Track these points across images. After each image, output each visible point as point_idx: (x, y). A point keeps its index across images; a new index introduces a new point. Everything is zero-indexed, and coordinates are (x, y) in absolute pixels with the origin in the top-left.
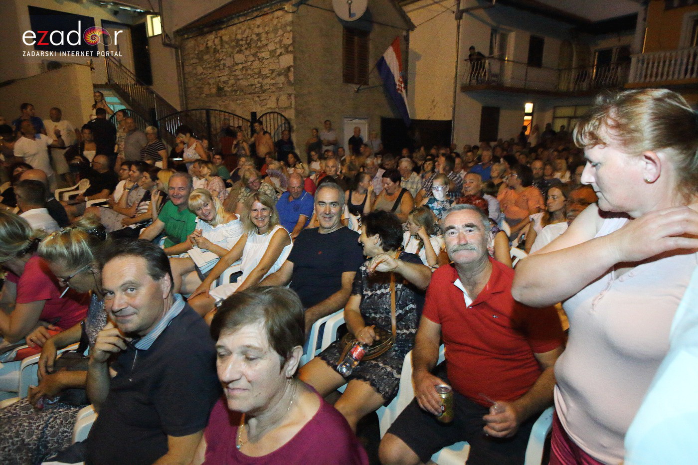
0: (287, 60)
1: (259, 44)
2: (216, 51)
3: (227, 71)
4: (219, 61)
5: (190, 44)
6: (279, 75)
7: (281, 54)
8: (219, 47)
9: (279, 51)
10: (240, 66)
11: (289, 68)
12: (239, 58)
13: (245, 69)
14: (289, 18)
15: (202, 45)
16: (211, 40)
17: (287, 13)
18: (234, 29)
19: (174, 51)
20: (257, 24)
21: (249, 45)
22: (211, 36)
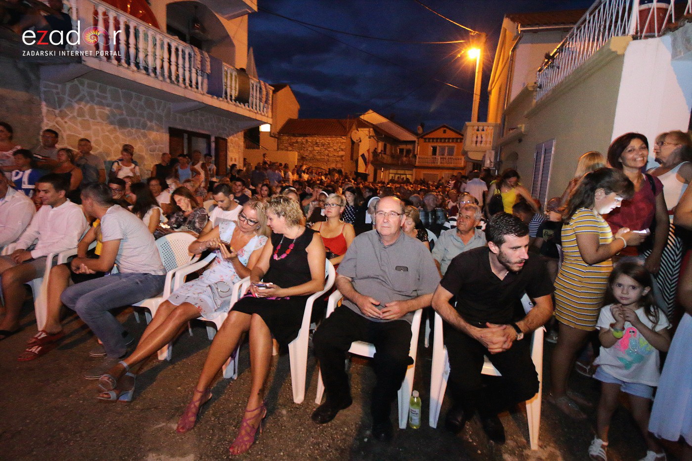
0: (341, 153)
1: (328, 146)
2: (302, 143)
3: (309, 152)
4: (304, 147)
5: (286, 138)
6: (338, 157)
8: (305, 143)
9: (338, 150)
10: (317, 151)
11: (342, 156)
12: (316, 148)
13: (320, 153)
14: (344, 141)
15: (294, 139)
16: (300, 139)
17: (344, 140)
18: (315, 138)
19: (277, 140)
20: (328, 140)
21: (323, 145)
22: (300, 138)
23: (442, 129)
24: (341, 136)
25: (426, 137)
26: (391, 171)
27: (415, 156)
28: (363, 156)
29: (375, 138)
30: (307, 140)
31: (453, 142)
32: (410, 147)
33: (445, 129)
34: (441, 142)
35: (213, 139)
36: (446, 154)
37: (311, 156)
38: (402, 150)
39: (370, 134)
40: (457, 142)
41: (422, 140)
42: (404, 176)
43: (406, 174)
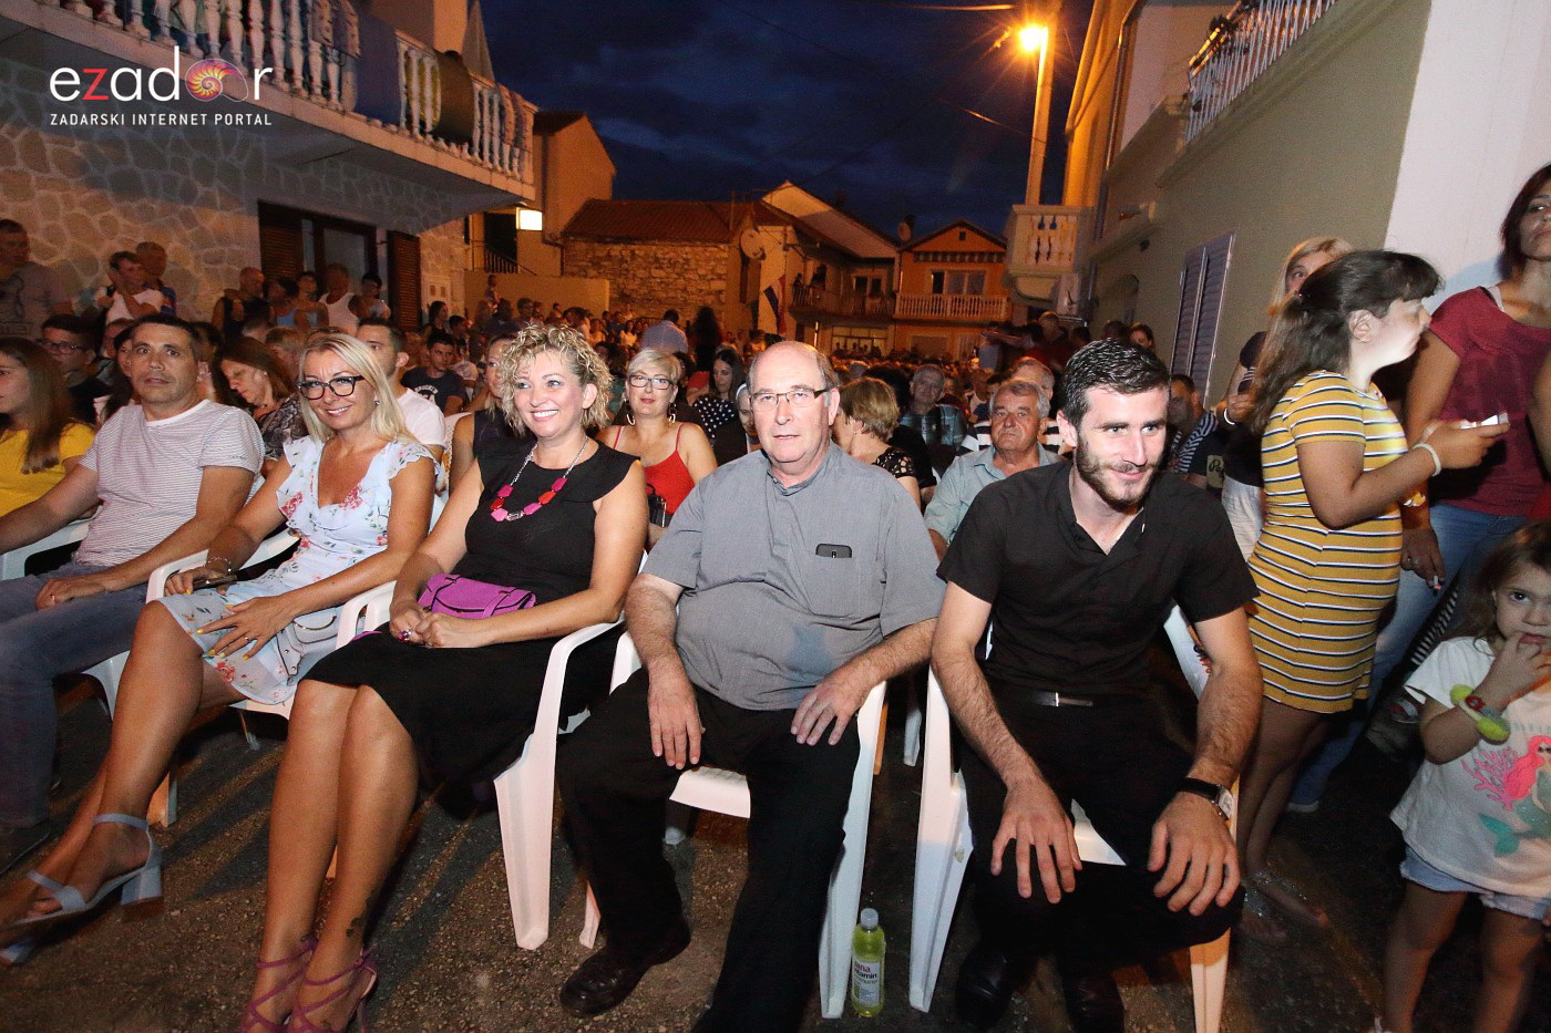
0: (718, 285)
1: (686, 266)
2: (622, 260)
3: (638, 281)
4: (627, 270)
5: (581, 246)
6: (709, 293)
7: (712, 279)
8: (628, 259)
9: (709, 277)
10: (658, 280)
11: (720, 292)
12: (656, 273)
13: (665, 284)
14: (725, 255)
15: (601, 251)
16: (616, 250)
17: (724, 252)
18: (654, 248)
19: (558, 250)
20: (686, 251)
21: (673, 264)
22: (616, 247)
23: (958, 230)
24: (717, 242)
25: (917, 249)
26: (837, 330)
27: (893, 295)
28: (769, 292)
29: (799, 249)
30: (633, 252)
31: (980, 261)
32: (881, 272)
33: (964, 230)
34: (953, 261)
35: (380, 236)
36: (965, 290)
37: (644, 290)
38: (862, 282)
39: (785, 239)
40: (990, 261)
41: (909, 257)
42: (868, 342)
43: (872, 339)
